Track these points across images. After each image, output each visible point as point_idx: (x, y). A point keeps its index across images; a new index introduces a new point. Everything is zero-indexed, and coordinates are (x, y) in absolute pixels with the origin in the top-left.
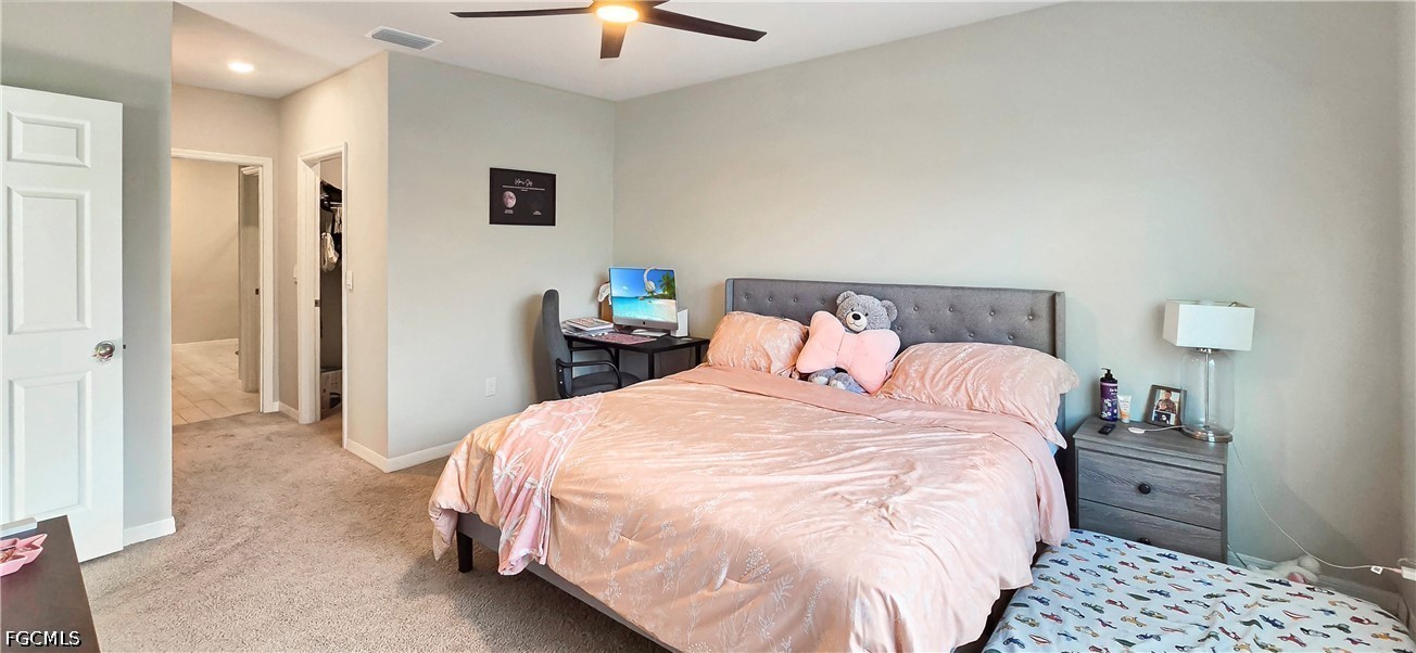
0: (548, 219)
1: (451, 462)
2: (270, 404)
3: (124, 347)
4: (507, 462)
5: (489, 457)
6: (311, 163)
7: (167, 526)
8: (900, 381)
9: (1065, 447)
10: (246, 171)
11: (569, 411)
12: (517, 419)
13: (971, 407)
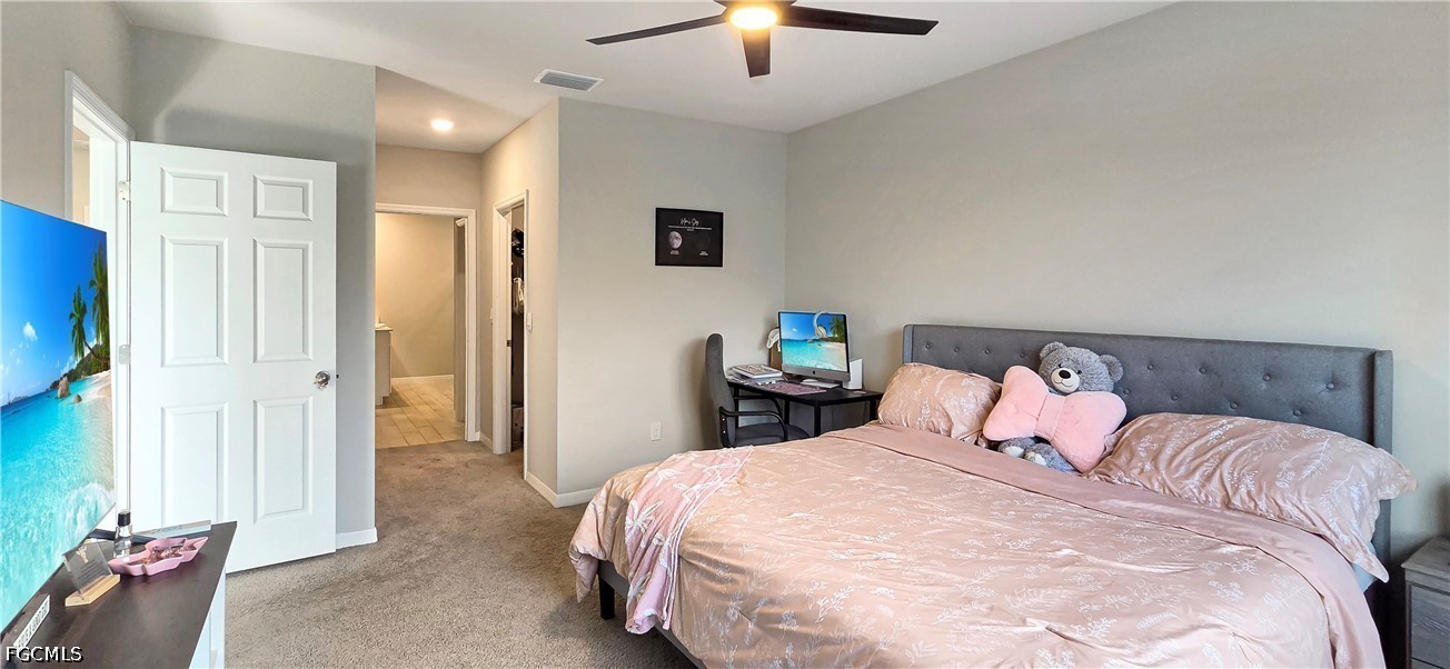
0: (716, 260)
1: (590, 506)
2: (473, 435)
3: (338, 376)
4: (639, 513)
5: (623, 505)
6: (503, 212)
7: (371, 536)
8: (1122, 460)
9: (1385, 578)
10: (459, 223)
11: (712, 463)
12: (657, 469)
13: (1227, 504)
